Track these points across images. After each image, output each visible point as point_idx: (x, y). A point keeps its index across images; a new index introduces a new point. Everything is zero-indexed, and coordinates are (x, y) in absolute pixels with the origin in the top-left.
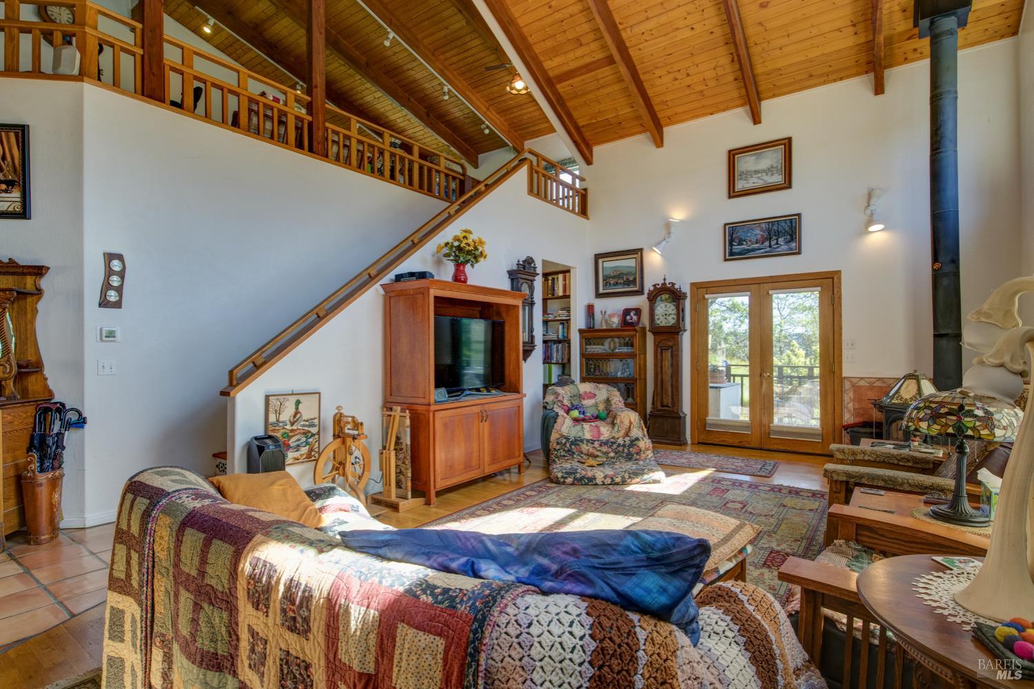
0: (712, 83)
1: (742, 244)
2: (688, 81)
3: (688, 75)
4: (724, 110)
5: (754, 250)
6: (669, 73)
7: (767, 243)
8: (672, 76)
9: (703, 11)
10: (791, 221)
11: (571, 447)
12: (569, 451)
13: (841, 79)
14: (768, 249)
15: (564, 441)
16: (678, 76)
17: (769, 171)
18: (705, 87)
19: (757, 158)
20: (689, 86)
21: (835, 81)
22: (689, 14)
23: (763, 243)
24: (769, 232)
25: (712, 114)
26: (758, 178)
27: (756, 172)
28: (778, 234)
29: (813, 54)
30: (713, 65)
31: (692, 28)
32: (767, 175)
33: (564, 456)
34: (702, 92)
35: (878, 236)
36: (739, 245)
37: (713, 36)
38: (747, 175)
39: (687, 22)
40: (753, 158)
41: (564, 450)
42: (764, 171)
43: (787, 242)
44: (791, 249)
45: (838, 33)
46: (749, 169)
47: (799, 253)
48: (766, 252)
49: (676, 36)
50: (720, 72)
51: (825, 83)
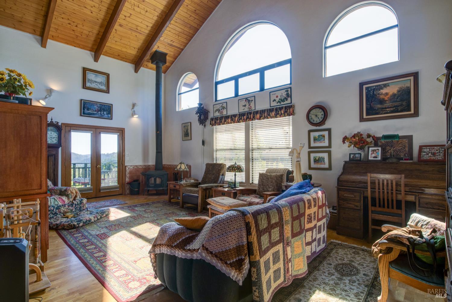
0: (84, 36)
1: (89, 110)
2: (75, 28)
3: (76, 26)
4: (81, 48)
5: (94, 114)
6: (68, 19)
7: (99, 113)
8: (69, 22)
9: (100, 10)
10: (109, 106)
11: (56, 211)
12: (55, 213)
13: (126, 62)
14: (100, 115)
15: (52, 208)
16: (72, 24)
17: (101, 83)
18: (80, 35)
19: (96, 76)
20: (73, 30)
21: (124, 61)
22: (94, 6)
23: (98, 112)
24: (101, 108)
25: (75, 46)
26: (96, 85)
27: (96, 82)
28: (104, 110)
29: (124, 50)
30: (90, 30)
31: (92, 12)
32: (100, 85)
33: (53, 217)
34: (77, 36)
35: (135, 119)
36: (87, 110)
37: (97, 21)
38: (91, 81)
39: (92, 9)
40: (94, 75)
41: (52, 214)
42: (98, 83)
43: (107, 114)
44: (109, 117)
45: (133, 48)
46: (92, 79)
47: (112, 119)
48: (99, 116)
49: (83, 10)
50: (91, 34)
51: (121, 60)
